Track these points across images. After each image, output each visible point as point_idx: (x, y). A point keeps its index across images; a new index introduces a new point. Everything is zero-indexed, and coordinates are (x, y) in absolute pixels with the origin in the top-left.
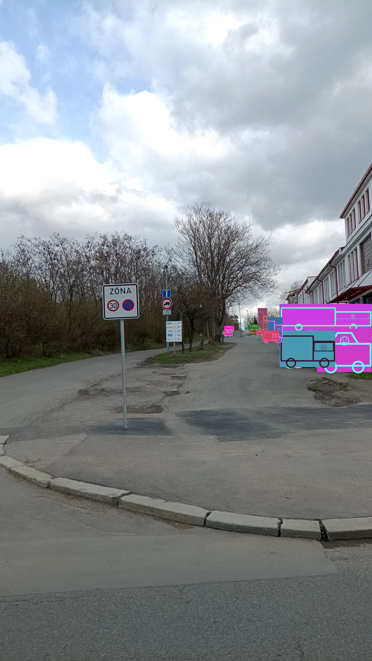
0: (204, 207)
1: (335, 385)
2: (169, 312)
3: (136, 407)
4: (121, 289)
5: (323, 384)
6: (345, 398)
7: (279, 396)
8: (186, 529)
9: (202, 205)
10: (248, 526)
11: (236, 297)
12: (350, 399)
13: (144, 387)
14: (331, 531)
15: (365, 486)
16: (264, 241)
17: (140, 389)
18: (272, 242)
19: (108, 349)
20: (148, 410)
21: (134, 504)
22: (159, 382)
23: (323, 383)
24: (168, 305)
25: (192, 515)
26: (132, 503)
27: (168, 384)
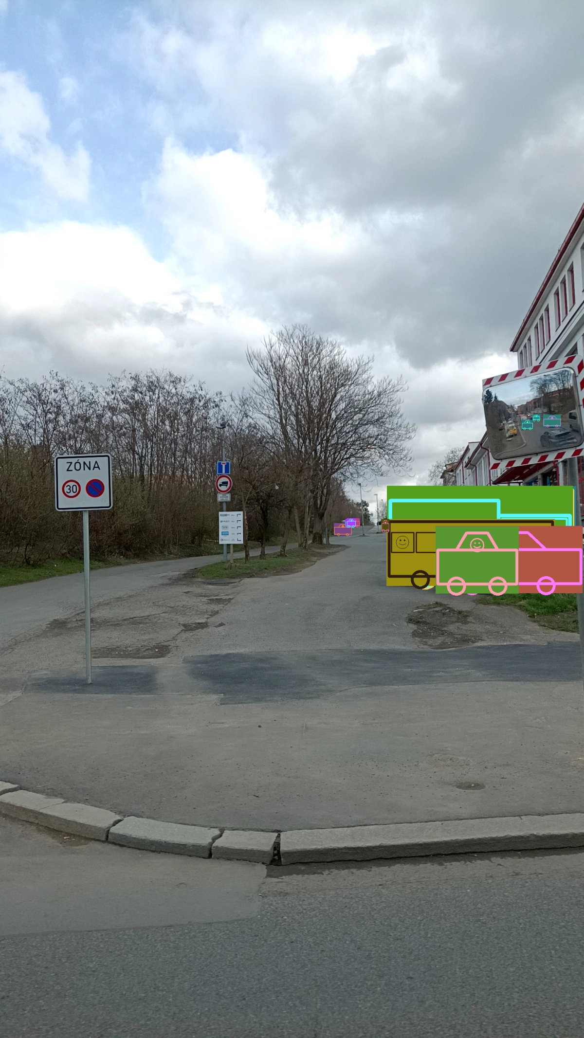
0: (297, 332)
1: (452, 614)
2: (228, 497)
3: (129, 648)
4: (84, 463)
5: (432, 613)
6: (460, 635)
7: (358, 632)
8: (76, 846)
9: (294, 330)
10: (165, 842)
11: (348, 474)
12: (467, 636)
13: (158, 616)
14: (285, 849)
15: (388, 776)
16: (390, 386)
17: (150, 620)
18: (403, 388)
19: (135, 554)
20: (147, 653)
21: (14, 806)
22: (186, 609)
23: (433, 611)
24: (226, 486)
25: (91, 824)
26: (11, 805)
27: (198, 611)
